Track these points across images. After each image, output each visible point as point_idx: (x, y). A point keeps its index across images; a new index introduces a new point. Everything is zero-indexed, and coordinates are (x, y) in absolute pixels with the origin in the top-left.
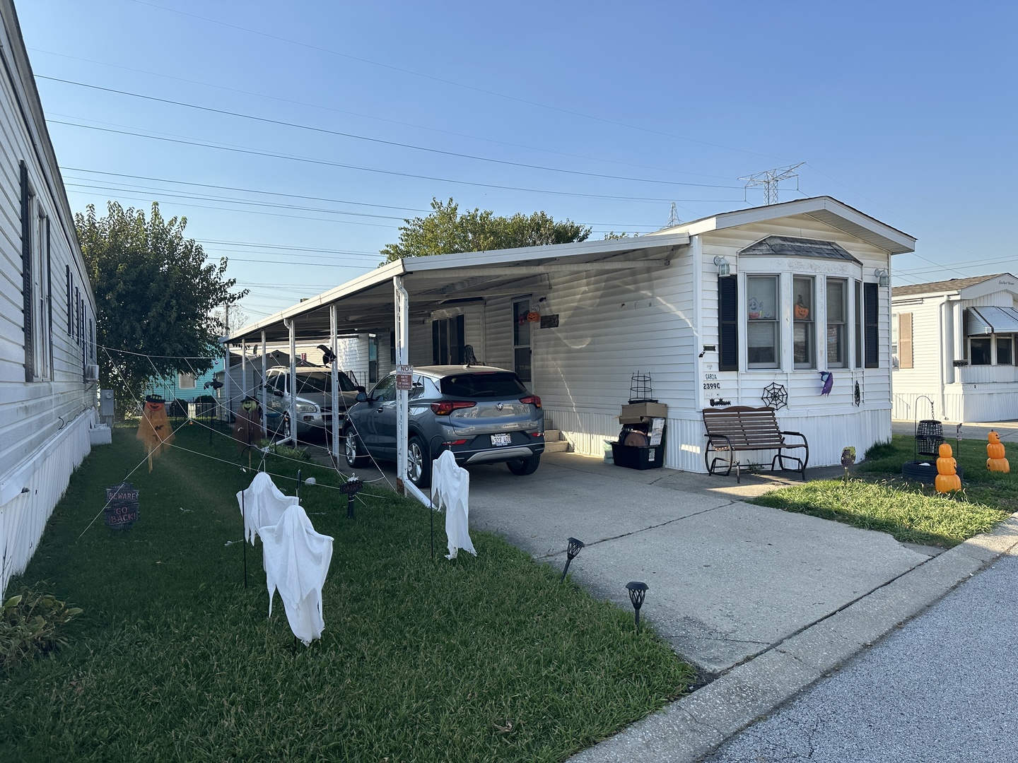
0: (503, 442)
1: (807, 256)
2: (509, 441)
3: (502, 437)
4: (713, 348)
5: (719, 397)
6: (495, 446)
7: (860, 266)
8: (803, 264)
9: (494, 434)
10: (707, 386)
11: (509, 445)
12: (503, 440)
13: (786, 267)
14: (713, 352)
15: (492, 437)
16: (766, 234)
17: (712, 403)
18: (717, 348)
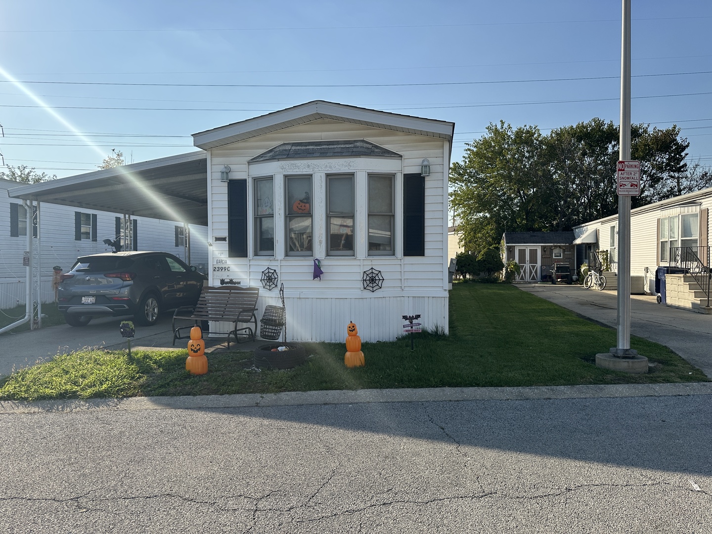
0: (89, 301)
1: (310, 157)
2: (94, 302)
3: (90, 299)
4: (224, 239)
5: (230, 278)
6: (83, 304)
7: (400, 158)
8: (299, 165)
9: (84, 296)
10: (217, 269)
11: (93, 304)
12: (90, 300)
13: (277, 169)
14: (224, 242)
15: (83, 298)
16: (280, 142)
17: (222, 282)
18: (227, 239)
